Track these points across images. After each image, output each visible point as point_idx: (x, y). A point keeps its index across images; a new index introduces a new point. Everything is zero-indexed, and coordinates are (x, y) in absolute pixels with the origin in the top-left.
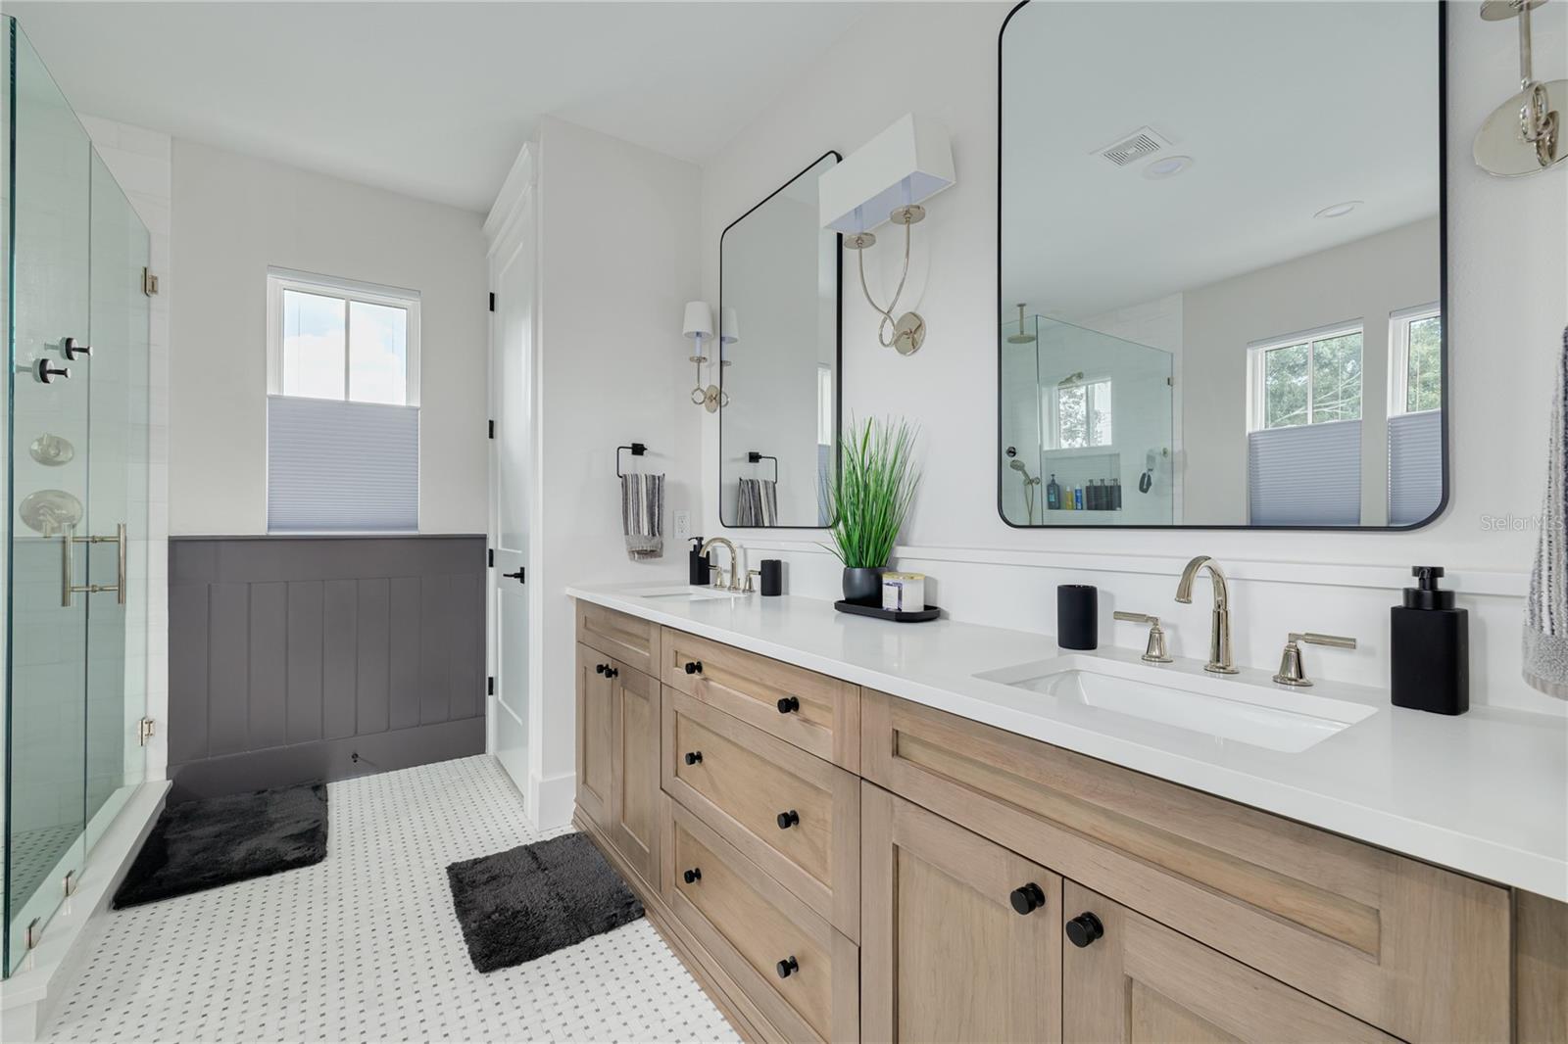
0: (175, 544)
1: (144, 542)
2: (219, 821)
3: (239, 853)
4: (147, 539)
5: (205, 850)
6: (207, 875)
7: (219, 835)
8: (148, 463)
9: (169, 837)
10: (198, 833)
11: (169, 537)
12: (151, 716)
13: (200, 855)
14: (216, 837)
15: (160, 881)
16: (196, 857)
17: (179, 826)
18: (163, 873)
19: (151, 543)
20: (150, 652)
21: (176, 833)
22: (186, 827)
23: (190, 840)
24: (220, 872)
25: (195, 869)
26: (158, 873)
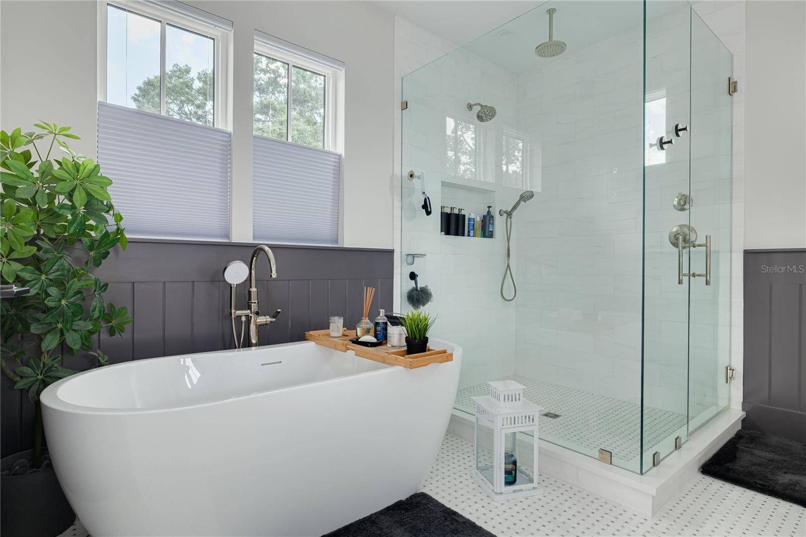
0: (749, 254)
1: (729, 254)
2: (774, 452)
3: (785, 479)
4: (731, 252)
5: (760, 465)
6: (758, 481)
7: (772, 461)
8: (732, 203)
9: (740, 447)
10: (757, 452)
11: (744, 250)
12: (733, 367)
13: (755, 467)
14: (769, 460)
15: (729, 470)
16: (753, 467)
17: (747, 443)
18: (731, 466)
19: (733, 254)
20: (733, 324)
21: (744, 446)
22: (751, 445)
23: (752, 454)
24: (767, 484)
25: (751, 474)
26: (728, 465)
